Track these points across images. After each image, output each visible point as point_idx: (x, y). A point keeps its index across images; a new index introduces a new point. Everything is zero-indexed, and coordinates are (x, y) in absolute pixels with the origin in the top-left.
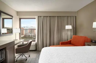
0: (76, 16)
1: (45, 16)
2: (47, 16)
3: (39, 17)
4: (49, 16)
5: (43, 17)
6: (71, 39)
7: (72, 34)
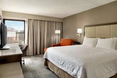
0: (62, 23)
1: (35, 20)
2: (38, 20)
3: (29, 19)
4: (40, 20)
5: (33, 21)
6: (61, 41)
7: (60, 38)
